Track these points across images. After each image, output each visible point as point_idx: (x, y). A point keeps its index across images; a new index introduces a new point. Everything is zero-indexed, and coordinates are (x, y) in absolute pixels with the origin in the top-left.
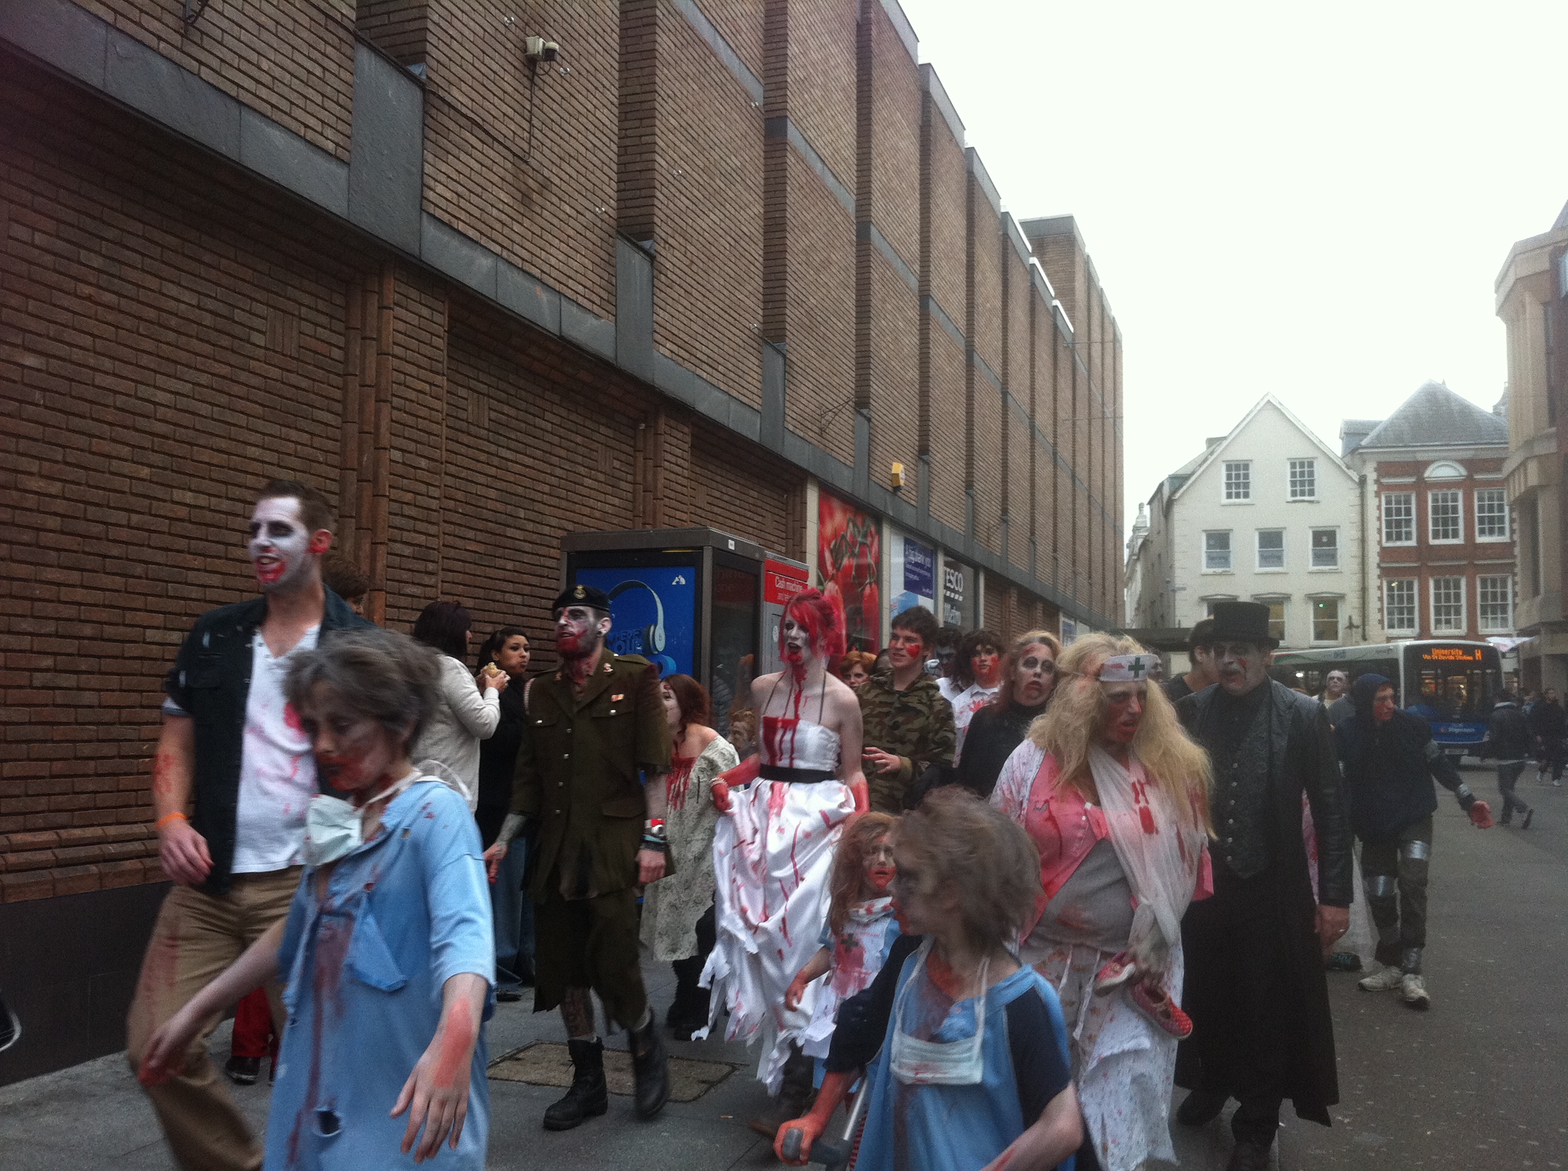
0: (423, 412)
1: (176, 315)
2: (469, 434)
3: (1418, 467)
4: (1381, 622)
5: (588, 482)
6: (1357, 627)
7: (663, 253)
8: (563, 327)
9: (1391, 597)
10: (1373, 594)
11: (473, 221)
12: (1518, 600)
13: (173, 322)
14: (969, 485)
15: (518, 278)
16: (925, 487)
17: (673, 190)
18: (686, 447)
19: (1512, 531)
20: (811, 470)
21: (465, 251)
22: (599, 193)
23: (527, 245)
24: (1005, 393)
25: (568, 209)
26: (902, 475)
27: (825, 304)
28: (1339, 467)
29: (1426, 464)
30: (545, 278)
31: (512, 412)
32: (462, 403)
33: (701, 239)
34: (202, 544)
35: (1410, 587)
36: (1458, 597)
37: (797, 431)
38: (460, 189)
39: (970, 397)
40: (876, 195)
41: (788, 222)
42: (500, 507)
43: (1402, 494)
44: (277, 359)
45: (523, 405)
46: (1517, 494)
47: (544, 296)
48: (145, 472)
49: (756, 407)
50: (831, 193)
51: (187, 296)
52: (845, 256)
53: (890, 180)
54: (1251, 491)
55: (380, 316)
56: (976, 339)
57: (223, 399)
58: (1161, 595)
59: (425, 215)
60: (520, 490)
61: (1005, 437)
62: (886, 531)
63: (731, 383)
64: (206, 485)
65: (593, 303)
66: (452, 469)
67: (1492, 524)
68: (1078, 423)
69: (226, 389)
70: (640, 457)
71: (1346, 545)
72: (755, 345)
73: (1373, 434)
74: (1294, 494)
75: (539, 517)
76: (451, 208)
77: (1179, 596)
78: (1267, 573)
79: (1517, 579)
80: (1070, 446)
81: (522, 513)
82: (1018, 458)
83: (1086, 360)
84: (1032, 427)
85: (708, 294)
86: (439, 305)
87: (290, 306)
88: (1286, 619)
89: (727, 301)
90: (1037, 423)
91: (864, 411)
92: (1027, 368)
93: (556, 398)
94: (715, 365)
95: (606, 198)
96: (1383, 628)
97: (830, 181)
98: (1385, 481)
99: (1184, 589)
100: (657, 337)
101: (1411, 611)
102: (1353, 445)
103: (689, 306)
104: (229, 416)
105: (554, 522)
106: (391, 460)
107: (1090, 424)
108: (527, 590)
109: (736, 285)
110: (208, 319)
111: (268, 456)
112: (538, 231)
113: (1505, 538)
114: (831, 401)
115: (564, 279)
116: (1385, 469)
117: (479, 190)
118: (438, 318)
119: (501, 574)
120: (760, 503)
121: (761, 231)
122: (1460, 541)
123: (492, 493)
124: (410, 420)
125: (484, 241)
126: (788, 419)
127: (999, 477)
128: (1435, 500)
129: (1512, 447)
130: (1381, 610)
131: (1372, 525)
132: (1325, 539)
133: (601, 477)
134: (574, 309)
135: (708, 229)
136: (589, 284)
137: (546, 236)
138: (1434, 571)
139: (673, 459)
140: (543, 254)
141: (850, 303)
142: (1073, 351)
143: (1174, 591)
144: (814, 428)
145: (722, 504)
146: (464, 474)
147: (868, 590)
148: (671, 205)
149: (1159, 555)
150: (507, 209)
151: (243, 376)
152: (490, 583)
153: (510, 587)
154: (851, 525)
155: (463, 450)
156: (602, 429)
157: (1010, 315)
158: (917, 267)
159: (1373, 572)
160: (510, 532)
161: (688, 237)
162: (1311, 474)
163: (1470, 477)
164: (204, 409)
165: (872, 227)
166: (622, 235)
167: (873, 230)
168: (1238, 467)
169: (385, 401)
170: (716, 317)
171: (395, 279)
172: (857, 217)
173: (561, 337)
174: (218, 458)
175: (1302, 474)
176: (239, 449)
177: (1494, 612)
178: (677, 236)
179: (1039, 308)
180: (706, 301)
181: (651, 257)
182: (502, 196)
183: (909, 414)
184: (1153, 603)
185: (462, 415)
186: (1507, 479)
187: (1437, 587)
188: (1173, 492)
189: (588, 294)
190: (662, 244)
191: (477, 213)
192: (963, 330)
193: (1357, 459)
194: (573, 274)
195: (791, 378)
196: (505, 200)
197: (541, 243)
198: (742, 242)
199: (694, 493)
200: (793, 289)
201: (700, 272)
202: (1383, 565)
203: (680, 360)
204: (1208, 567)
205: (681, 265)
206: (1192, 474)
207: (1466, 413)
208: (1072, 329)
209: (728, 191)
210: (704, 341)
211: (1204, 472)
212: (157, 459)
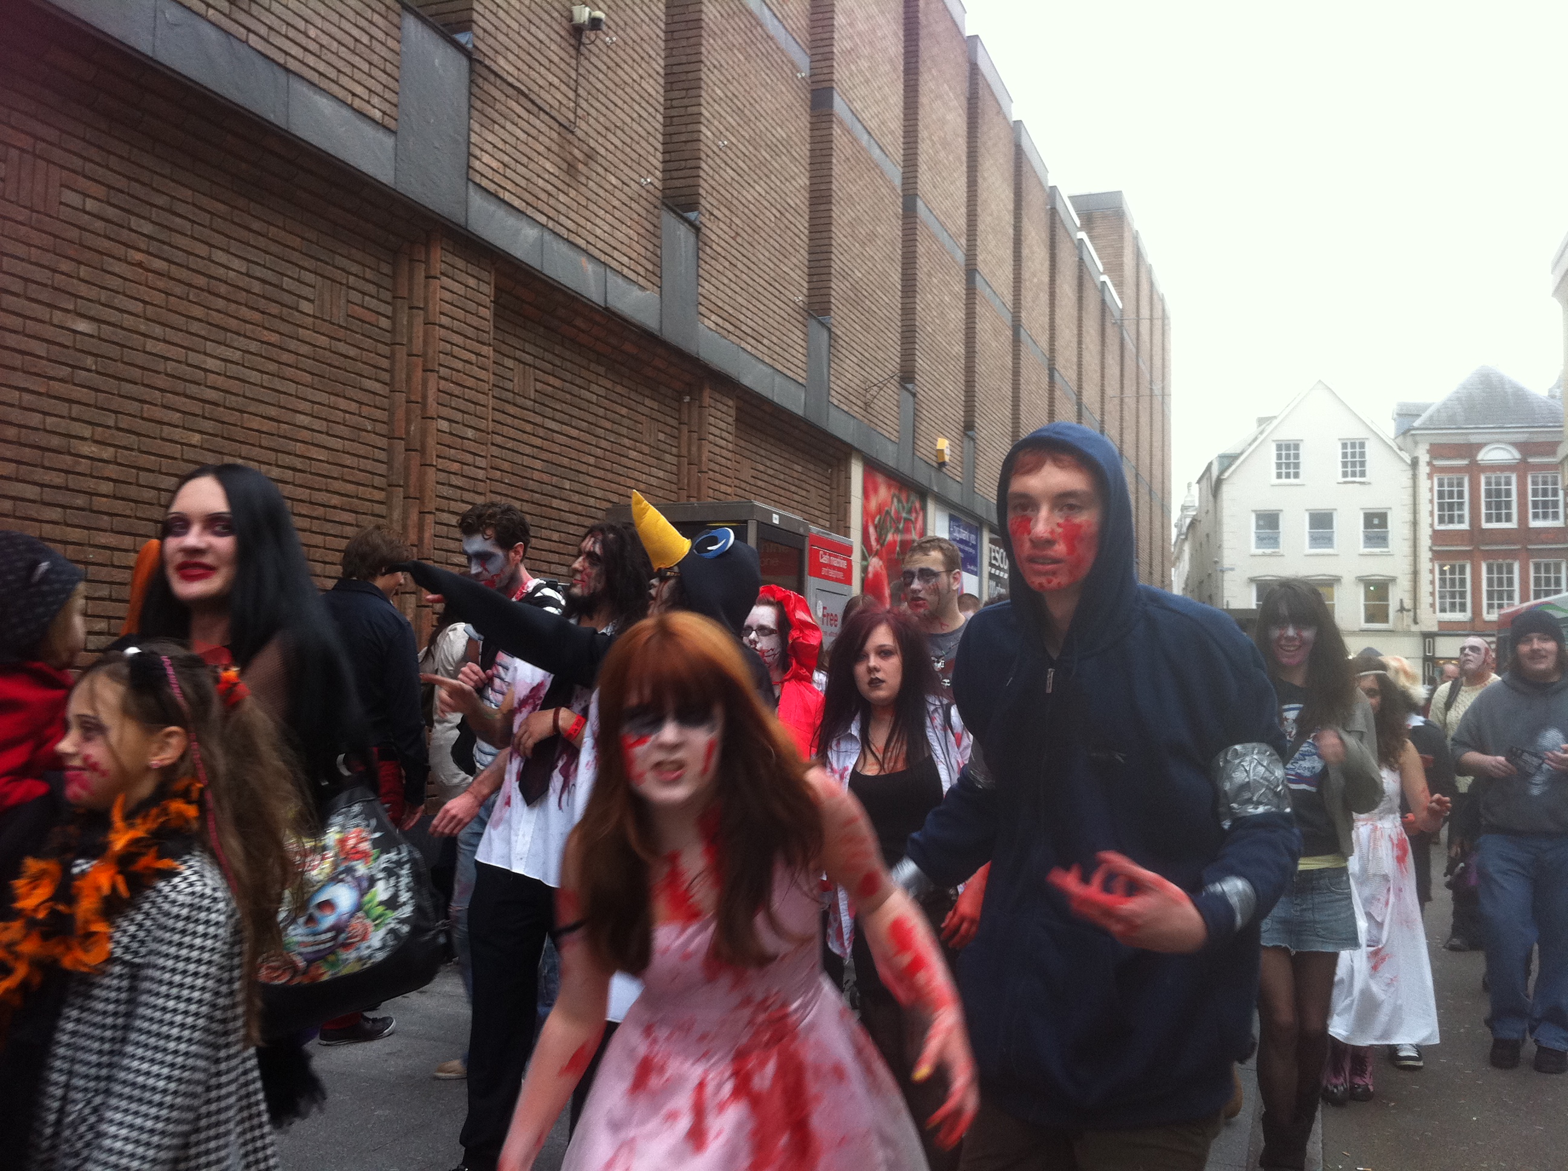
0: (470, 382)
1: (226, 282)
2: (515, 405)
3: (1470, 450)
4: (1433, 605)
5: (633, 454)
6: (1409, 610)
7: (709, 224)
8: (609, 298)
9: (1443, 581)
10: (1425, 577)
11: (519, 191)
13: (223, 289)
15: (564, 248)
16: (970, 462)
17: (719, 161)
18: (730, 420)
20: (856, 445)
21: (511, 221)
22: (644, 163)
23: (574, 216)
24: (1052, 370)
25: (614, 180)
26: (947, 452)
27: (871, 278)
28: (1390, 447)
29: (1480, 446)
30: (591, 249)
31: (557, 383)
32: (508, 374)
33: (746, 211)
35: (1462, 571)
36: (1510, 582)
37: (842, 406)
38: (506, 159)
39: (1016, 373)
40: (923, 168)
41: (834, 194)
42: (545, 478)
43: (1455, 476)
44: (325, 327)
45: (569, 376)
47: (589, 267)
48: (196, 438)
49: (801, 380)
50: (877, 166)
51: (236, 264)
52: (891, 229)
53: (937, 151)
54: (1301, 471)
55: (426, 286)
56: (1023, 314)
57: (272, 367)
58: (1209, 575)
59: (471, 184)
60: (565, 461)
61: (1051, 414)
62: (931, 507)
63: (775, 356)
65: (639, 274)
66: (499, 440)
67: (1546, 508)
68: (1126, 400)
69: (276, 357)
70: (685, 428)
71: (1398, 528)
72: (800, 319)
73: (1425, 416)
74: (1345, 474)
75: (584, 489)
76: (498, 178)
77: (1227, 576)
78: (1317, 555)
80: (1117, 423)
81: (567, 485)
83: (1134, 337)
84: (1079, 404)
85: (752, 266)
86: (485, 275)
87: (338, 275)
88: (1336, 601)
89: (772, 274)
90: (1085, 400)
91: (910, 386)
92: (1075, 345)
93: (601, 370)
94: (760, 338)
95: (652, 169)
96: (1434, 612)
97: (876, 153)
98: (1438, 463)
99: (1232, 569)
100: (702, 309)
101: (1463, 595)
102: (1406, 427)
103: (734, 279)
104: (278, 384)
105: (599, 493)
106: (438, 430)
107: (1138, 402)
109: (781, 257)
110: (257, 287)
111: (318, 425)
112: (584, 202)
113: (1560, 523)
114: (875, 375)
116: (1437, 451)
117: (525, 160)
118: (484, 288)
119: (546, 545)
120: (804, 477)
121: (807, 203)
122: (1513, 525)
123: (538, 464)
124: (457, 390)
125: (530, 211)
126: (833, 393)
128: (1488, 483)
130: (1432, 594)
131: (1424, 508)
132: (1376, 521)
133: (646, 449)
134: (620, 280)
135: (753, 201)
136: (634, 255)
137: (592, 206)
138: (1488, 555)
139: (717, 432)
140: (589, 226)
141: (896, 277)
142: (1121, 327)
143: (1222, 571)
144: (859, 403)
145: (766, 478)
146: (510, 444)
148: (717, 177)
149: (1208, 535)
150: (552, 179)
151: (293, 345)
153: (555, 558)
154: (895, 500)
155: (509, 420)
156: (647, 402)
157: (1057, 290)
158: (963, 241)
159: (1425, 555)
160: (556, 503)
161: (734, 209)
162: (1362, 454)
163: (1523, 461)
164: (255, 376)
165: (918, 200)
166: (666, 205)
167: (920, 203)
168: (1288, 447)
169: (432, 371)
170: (761, 290)
171: (442, 248)
172: (903, 190)
173: (607, 309)
174: (268, 426)
175: (1353, 455)
176: (287, 416)
178: (722, 208)
179: (1088, 285)
180: (751, 273)
181: (696, 229)
182: (548, 165)
183: (954, 389)
184: (1201, 582)
185: (509, 385)
186: (1561, 463)
187: (1490, 571)
188: (1222, 472)
189: (633, 265)
190: (707, 215)
191: (523, 183)
192: (1010, 305)
193: (1409, 440)
194: (619, 246)
195: (836, 353)
196: (551, 170)
197: (587, 214)
198: (787, 215)
199: (738, 466)
200: (838, 261)
201: (746, 245)
202: (1435, 548)
203: (725, 333)
204: (1257, 548)
205: (727, 237)
206: (1241, 453)
207: (1520, 396)
208: (1120, 306)
209: (773, 162)
210: (749, 314)
211: (1253, 451)
212: (208, 426)
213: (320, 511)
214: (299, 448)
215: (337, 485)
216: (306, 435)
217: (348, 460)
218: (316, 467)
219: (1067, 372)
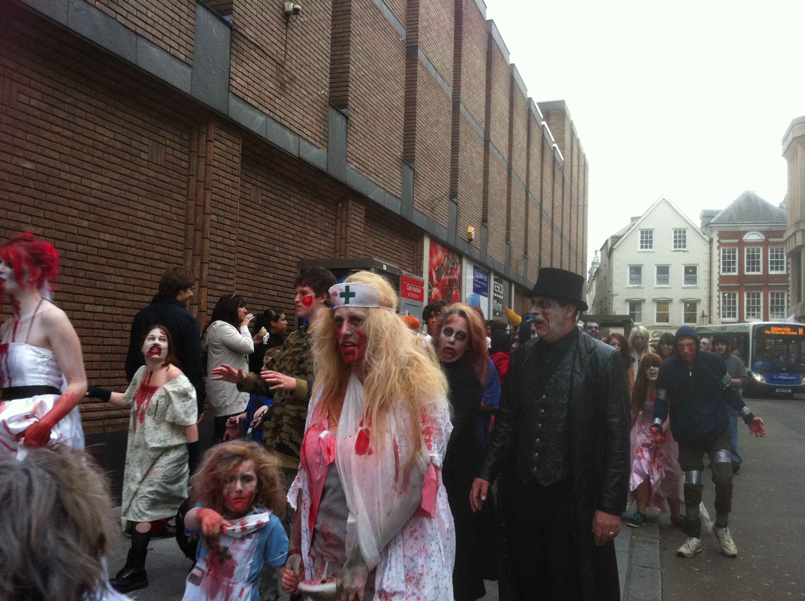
0: (228, 196)
1: (103, 143)
2: (251, 207)
3: (739, 235)
4: (719, 314)
5: (311, 233)
6: (707, 316)
7: (353, 115)
8: (300, 153)
9: (724, 301)
10: (715, 300)
11: (256, 98)
12: (789, 304)
13: (101, 146)
14: (508, 239)
15: (278, 127)
16: (485, 239)
17: (358, 83)
18: (362, 216)
19: (788, 269)
20: (426, 229)
21: (251, 113)
22: (320, 84)
23: (283, 110)
24: (527, 192)
25: (304, 92)
26: (473, 233)
27: (436, 144)
28: (699, 233)
29: (744, 233)
30: (292, 127)
31: (274, 196)
32: (248, 191)
33: (372, 109)
34: (114, 261)
35: (734, 296)
36: (759, 302)
37: (420, 209)
38: (249, 80)
39: (509, 193)
40: (463, 87)
41: (418, 101)
42: (266, 245)
43: (731, 248)
44: (153, 167)
45: (279, 193)
46: (791, 250)
47: (291, 137)
48: (85, 223)
49: (399, 196)
50: (440, 86)
51: (108, 133)
52: (446, 119)
53: (471, 79)
54: (654, 245)
55: (206, 146)
56: (513, 163)
57: (126, 187)
58: (606, 298)
59: (230, 94)
60: (277, 237)
61: (527, 215)
62: (464, 262)
63: (386, 184)
64: (116, 231)
65: (316, 141)
66: (242, 225)
67: (777, 265)
68: (565, 208)
69: (127, 181)
70: (339, 220)
71: (702, 274)
72: (399, 164)
73: (717, 217)
74: (675, 247)
75: (286, 251)
76: (245, 91)
77: (615, 298)
78: (661, 288)
79: (790, 293)
80: (560, 220)
81: (278, 249)
82: (533, 226)
83: (569, 175)
84: (541, 209)
85: (375, 137)
86: (237, 140)
87: (161, 139)
88: (669, 312)
89: (385, 141)
90: (544, 208)
91: (455, 200)
92: (539, 179)
93: (296, 190)
94: (378, 174)
95: (324, 87)
96: (720, 317)
97: (439, 79)
98: (722, 241)
99: (617, 295)
100: (349, 159)
101: (734, 309)
102: (707, 223)
103: (365, 143)
104: (128, 195)
105: (294, 254)
106: (211, 220)
107: (571, 209)
108: (279, 288)
109: (390, 133)
110: (119, 145)
111: (149, 217)
112: (288, 103)
113: (784, 272)
114: (437, 194)
115: (301, 128)
116: (722, 235)
117: (259, 81)
118: (237, 147)
119: (267, 280)
120: (399, 246)
121: (404, 105)
122: (760, 273)
123: (263, 238)
124: (221, 200)
125: (261, 108)
126: (415, 203)
127: (523, 235)
128: (748, 252)
129: (789, 224)
130: (719, 308)
131: (716, 264)
132: (691, 271)
133: (319, 231)
134: (306, 144)
135: (376, 104)
136: (314, 131)
137: (293, 106)
138: (747, 288)
139: (356, 222)
140: (291, 115)
141: (448, 144)
142: (563, 170)
143: (612, 296)
144: (428, 208)
145: (380, 246)
146: (248, 228)
147: (454, 292)
148: (357, 91)
149: (605, 277)
150: (273, 91)
151: (136, 175)
152: (261, 285)
153: (271, 287)
154: (446, 258)
155: (248, 215)
156: (320, 206)
157: (531, 151)
158: (483, 125)
159: (715, 288)
160: (271, 258)
161: (366, 108)
162: (684, 237)
163: (766, 240)
164: (116, 192)
165: (461, 104)
166: (331, 105)
167: (461, 106)
168: (647, 233)
169: (209, 189)
170: (379, 149)
171: (215, 126)
172: (453, 99)
173: (299, 158)
174: (123, 217)
175: (680, 237)
176: (133, 212)
177: (777, 310)
178: (360, 107)
179: (547, 149)
180: (374, 141)
181: (347, 118)
182: (271, 84)
183: (478, 202)
184: (601, 302)
185: (248, 197)
186: (786, 241)
187: (748, 296)
188: (613, 245)
189: (313, 136)
190: (352, 111)
191: (257, 93)
192: (506, 158)
193: (709, 230)
194: (306, 126)
195: (417, 182)
196: (272, 87)
197: (290, 109)
198: (394, 111)
199: (366, 240)
200: (419, 135)
201: (372, 126)
202: (720, 285)
203: (360, 171)
204: (630, 284)
205: (362, 122)
206: (623, 235)
207: (765, 207)
208: (563, 159)
209: (387, 84)
210: (373, 162)
211: (628, 235)
212: (92, 217)
213: (149, 262)
214: (139, 229)
215: (158, 248)
216: (143, 222)
217: (164, 235)
218: (148, 239)
219: (535, 193)
